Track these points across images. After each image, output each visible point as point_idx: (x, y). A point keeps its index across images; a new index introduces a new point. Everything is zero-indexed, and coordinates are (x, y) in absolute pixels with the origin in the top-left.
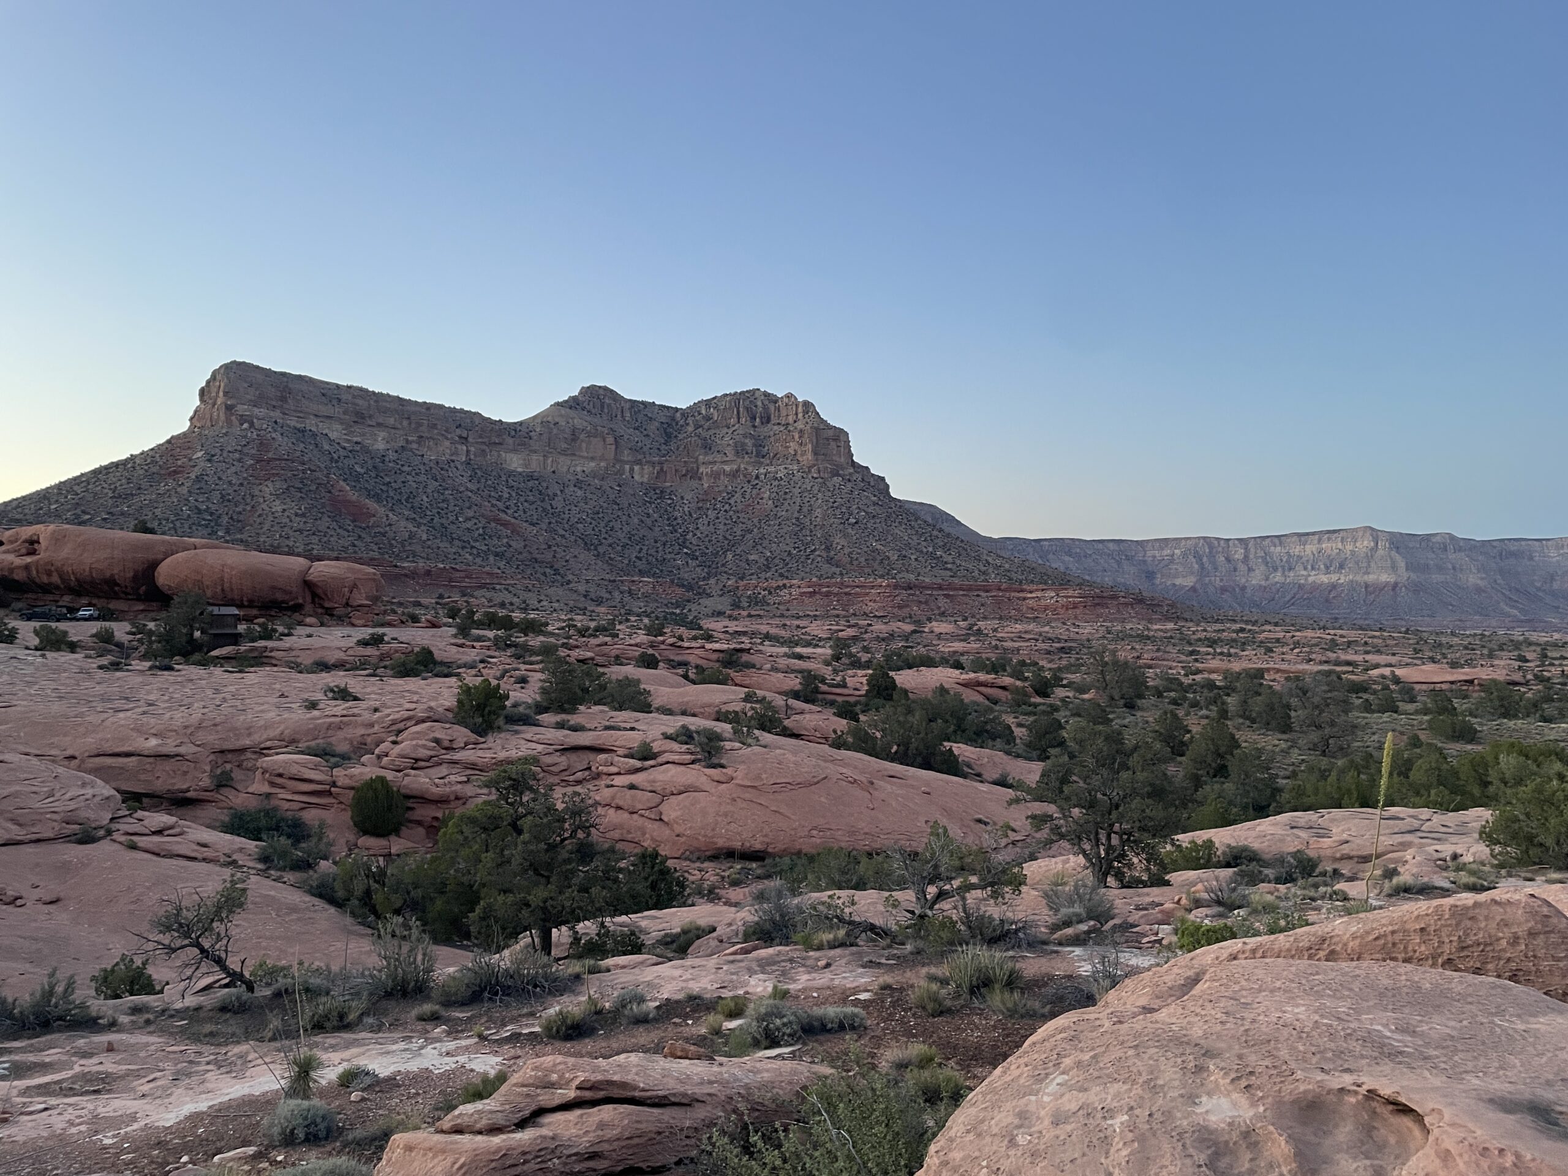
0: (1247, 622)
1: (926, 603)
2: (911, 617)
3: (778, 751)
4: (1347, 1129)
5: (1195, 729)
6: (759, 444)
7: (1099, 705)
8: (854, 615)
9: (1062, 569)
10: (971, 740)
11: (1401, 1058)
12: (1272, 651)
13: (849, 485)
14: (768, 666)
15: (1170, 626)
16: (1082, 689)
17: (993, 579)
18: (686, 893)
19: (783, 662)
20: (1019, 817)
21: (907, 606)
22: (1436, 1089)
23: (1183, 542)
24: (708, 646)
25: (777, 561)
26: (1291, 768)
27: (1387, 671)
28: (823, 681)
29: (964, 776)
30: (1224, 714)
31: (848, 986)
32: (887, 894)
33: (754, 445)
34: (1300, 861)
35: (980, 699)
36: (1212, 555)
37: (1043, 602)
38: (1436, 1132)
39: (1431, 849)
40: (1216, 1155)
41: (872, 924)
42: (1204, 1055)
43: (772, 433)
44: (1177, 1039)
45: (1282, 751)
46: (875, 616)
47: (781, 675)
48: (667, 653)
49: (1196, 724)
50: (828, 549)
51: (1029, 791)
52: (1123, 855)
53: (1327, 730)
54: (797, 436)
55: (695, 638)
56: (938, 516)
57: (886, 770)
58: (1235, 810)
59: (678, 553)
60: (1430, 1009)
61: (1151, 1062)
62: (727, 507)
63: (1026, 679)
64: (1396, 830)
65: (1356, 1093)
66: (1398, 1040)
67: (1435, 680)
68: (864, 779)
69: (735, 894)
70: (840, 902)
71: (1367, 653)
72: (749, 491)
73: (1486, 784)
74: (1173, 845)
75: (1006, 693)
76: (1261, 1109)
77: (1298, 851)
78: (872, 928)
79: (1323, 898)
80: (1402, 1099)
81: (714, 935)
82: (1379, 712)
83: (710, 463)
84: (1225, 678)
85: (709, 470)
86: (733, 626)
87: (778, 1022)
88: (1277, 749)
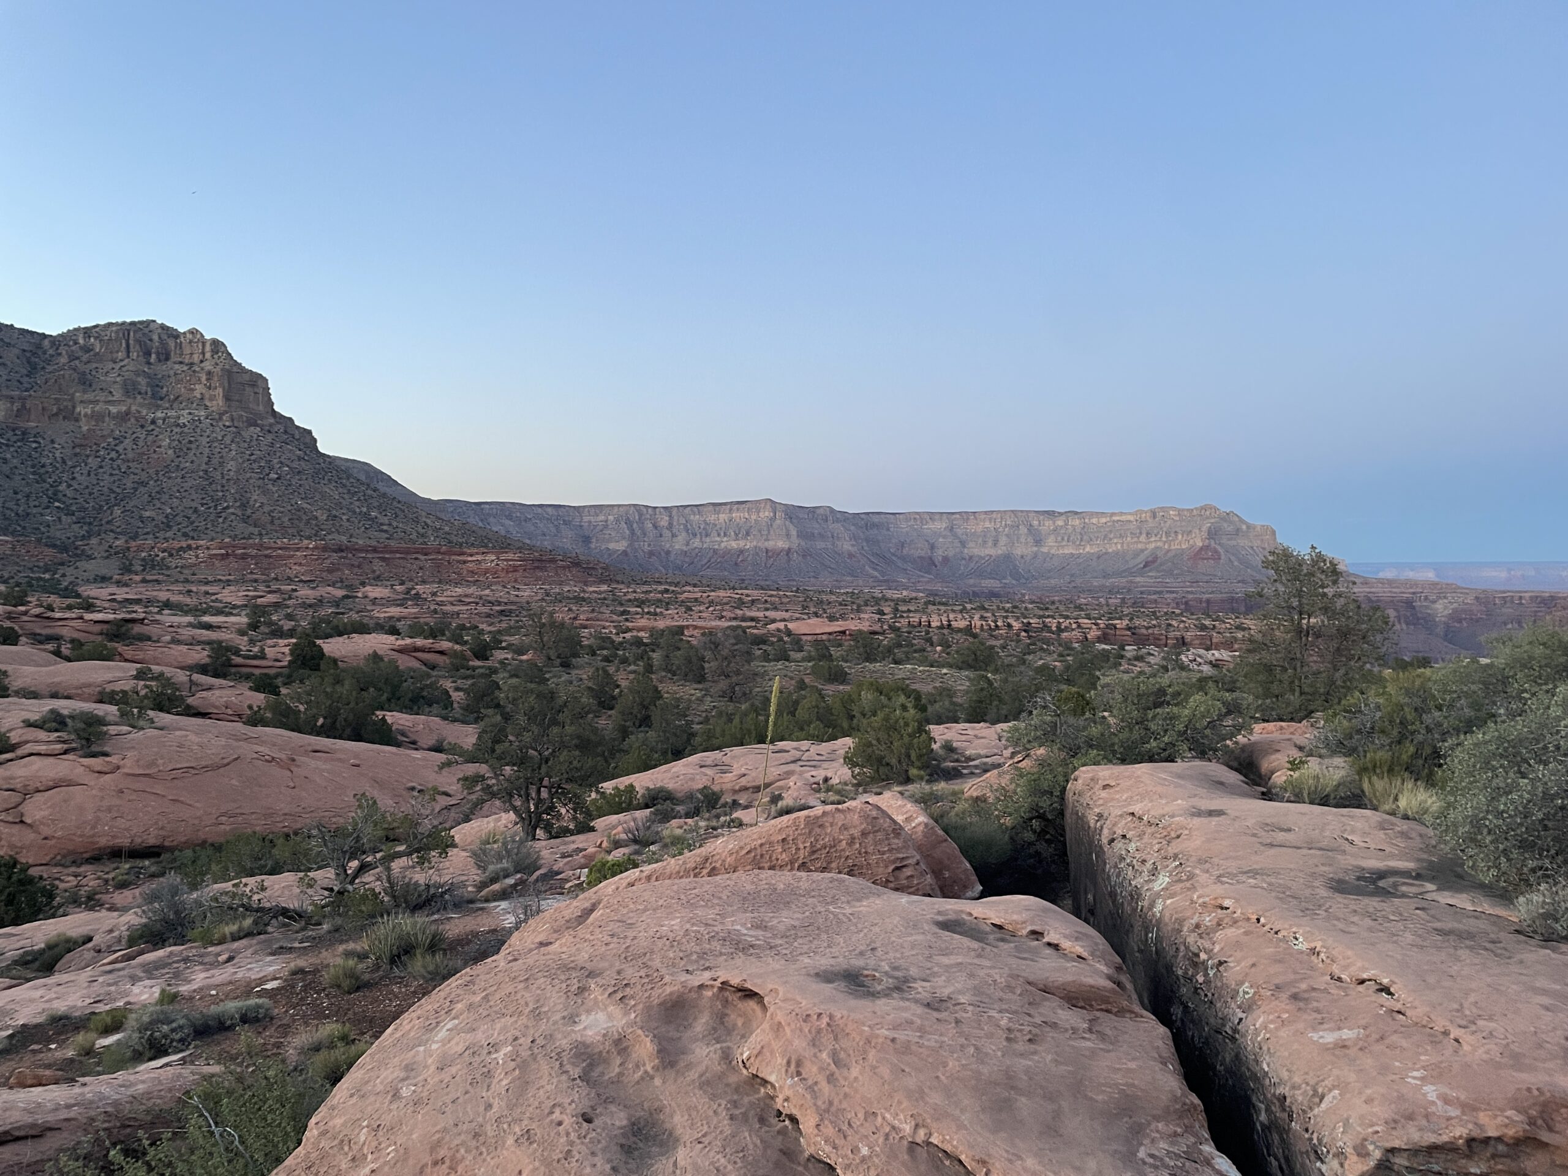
0: (670, 584)
1: (359, 567)
2: (342, 581)
3: (178, 733)
4: (704, 1020)
5: (624, 684)
6: (156, 385)
7: (536, 665)
8: (276, 579)
9: (503, 533)
10: (406, 708)
11: (752, 951)
12: (691, 610)
13: (270, 437)
14: (168, 638)
15: (604, 588)
16: (520, 651)
17: (432, 542)
18: (55, 903)
19: (187, 633)
20: (450, 781)
21: (338, 569)
22: (774, 972)
23: (616, 510)
24: (88, 616)
25: (179, 519)
26: (704, 715)
27: (781, 625)
28: (237, 652)
29: (398, 745)
30: (649, 669)
31: (253, 977)
32: (301, 874)
33: (148, 385)
34: (706, 796)
35: (416, 664)
36: (641, 522)
37: (484, 566)
38: (771, 1009)
39: (808, 775)
40: (591, 1066)
41: (284, 908)
42: (587, 976)
43: (172, 373)
44: (565, 966)
45: (697, 699)
46: (301, 581)
47: (184, 648)
48: (29, 626)
49: (624, 678)
50: (244, 506)
51: (462, 752)
52: (552, 808)
53: (734, 679)
54: (204, 378)
55: (70, 608)
56: (372, 475)
57: (309, 745)
58: (656, 756)
59: (48, 507)
60: (781, 906)
61: (539, 992)
62: (113, 455)
63: (466, 642)
64: (783, 761)
65: (712, 986)
66: (750, 935)
67: (818, 632)
68: (283, 757)
69: (121, 897)
70: (248, 890)
71: (767, 609)
72: (143, 436)
73: (852, 717)
74: (597, 792)
75: (444, 658)
76: (633, 1015)
77: (705, 787)
78: (285, 912)
79: (722, 826)
80: (748, 985)
81: (90, 945)
82: (775, 660)
83: (91, 402)
84: (651, 635)
85: (89, 411)
86: (122, 594)
87: (165, 1028)
88: (694, 698)
